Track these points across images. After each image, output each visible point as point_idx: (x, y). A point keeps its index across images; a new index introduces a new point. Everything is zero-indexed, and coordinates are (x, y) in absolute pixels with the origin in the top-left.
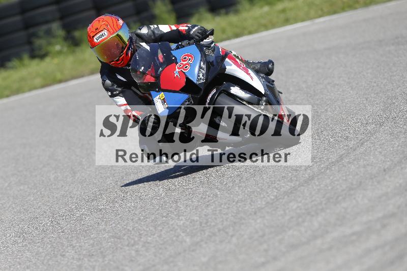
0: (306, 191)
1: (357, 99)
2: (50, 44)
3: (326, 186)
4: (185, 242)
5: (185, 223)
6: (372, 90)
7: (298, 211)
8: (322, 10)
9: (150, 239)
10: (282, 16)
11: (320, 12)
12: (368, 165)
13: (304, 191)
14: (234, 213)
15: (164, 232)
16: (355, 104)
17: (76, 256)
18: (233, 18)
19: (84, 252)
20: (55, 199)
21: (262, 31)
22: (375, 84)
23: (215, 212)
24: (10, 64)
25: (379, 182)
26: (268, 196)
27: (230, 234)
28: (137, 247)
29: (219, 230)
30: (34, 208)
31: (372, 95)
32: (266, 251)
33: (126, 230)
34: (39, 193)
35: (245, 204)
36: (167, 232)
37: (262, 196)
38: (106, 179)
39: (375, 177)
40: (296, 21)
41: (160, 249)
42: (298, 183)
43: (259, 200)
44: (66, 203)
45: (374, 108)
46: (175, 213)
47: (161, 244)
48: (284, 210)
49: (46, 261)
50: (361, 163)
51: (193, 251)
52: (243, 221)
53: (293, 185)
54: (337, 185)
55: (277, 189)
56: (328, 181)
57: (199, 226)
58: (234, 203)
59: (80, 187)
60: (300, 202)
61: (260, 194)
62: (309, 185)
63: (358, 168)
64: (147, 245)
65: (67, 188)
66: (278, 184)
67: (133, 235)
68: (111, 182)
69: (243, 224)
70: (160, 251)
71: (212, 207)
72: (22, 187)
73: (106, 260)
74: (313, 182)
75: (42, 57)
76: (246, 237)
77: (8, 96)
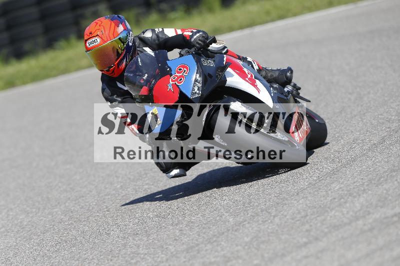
3: (368, 167)
4: (229, 222)
5: (228, 203)
7: (340, 192)
9: (193, 218)
14: (277, 193)
15: (207, 211)
17: (121, 235)
20: (102, 177)
27: (273, 214)
28: (181, 226)
29: (262, 211)
32: (308, 231)
36: (210, 212)
41: (204, 228)
47: (205, 224)
48: (326, 192)
51: (236, 231)
52: (286, 202)
54: (379, 166)
56: (370, 163)
57: (242, 207)
60: (342, 183)
64: (191, 224)
69: (285, 204)
70: (204, 231)
76: (288, 217)
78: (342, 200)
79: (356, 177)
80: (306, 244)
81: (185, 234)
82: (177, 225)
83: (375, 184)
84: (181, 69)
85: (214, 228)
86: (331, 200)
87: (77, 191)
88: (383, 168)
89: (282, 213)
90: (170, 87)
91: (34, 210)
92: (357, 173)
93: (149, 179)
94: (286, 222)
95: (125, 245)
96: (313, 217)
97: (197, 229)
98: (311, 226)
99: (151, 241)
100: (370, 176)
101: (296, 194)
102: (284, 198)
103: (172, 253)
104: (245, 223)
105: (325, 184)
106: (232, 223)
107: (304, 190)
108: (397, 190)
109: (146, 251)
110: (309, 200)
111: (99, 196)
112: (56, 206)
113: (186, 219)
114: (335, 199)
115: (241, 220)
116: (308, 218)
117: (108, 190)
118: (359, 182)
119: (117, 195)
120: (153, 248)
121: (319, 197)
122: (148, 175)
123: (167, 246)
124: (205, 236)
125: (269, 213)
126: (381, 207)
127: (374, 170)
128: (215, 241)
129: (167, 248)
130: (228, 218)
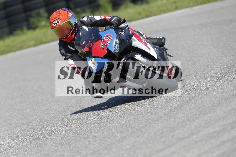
0: (187, 107)
1: (217, 53)
2: (39, 21)
3: (199, 104)
4: (117, 136)
5: (117, 125)
6: (226, 48)
7: (183, 119)
8: (197, 2)
9: (96, 135)
10: (174, 6)
11: (196, 3)
12: (223, 92)
13: (186, 107)
14: (145, 120)
15: (105, 130)
16: (216, 56)
17: (54, 145)
18: (145, 7)
19: (59, 143)
20: (42, 111)
21: (162, 14)
22: (228, 45)
23: (134, 119)
24: (16, 33)
25: (230, 102)
26: (165, 110)
27: (143, 132)
28: (89, 139)
29: (137, 130)
30: (30, 117)
31: (226, 51)
32: (164, 142)
33: (83, 130)
34: (32, 108)
35: (152, 115)
36: (106, 131)
37: (162, 110)
38: (71, 99)
39: (227, 99)
40: (182, 8)
41: (103, 140)
42: (182, 102)
43: (160, 112)
44: (48, 114)
45: (227, 59)
46: (111, 120)
47: (103, 138)
48: (175, 118)
49: (36, 147)
50: (220, 91)
51: (122, 142)
52: (151, 125)
53: (180, 104)
54: (206, 103)
55: (170, 106)
56: (200, 101)
57: (125, 128)
58: (146, 114)
59: (56, 104)
60: (184, 114)
61: (161, 109)
62: (189, 103)
63: (217, 94)
64: (95, 138)
65: (49, 105)
66: (171, 103)
67: (87, 133)
68: (74, 101)
69: (151, 126)
70: (103, 142)
71: (133, 116)
72: (22, 104)
73: (71, 147)
74: (191, 102)
75: (35, 28)
76: (152, 134)
77: (14, 51)
78: (184, 124)
79: (192, 110)
80: (162, 150)
81: (92, 144)
82: (87, 138)
83: (203, 114)
84: (107, 37)
85: (109, 140)
86: (177, 124)
87: (27, 119)
88: (208, 104)
89: (148, 131)
90: (102, 47)
91: (2, 130)
92: (192, 108)
93: (70, 112)
94: (151, 137)
95: (56, 151)
96: (166, 133)
97: (98, 141)
98: (165, 139)
99: (72, 148)
100: (200, 109)
101: (157, 120)
102: (150, 122)
103: (84, 155)
104: (127, 137)
105: (174, 114)
106: (119, 137)
107: (162, 117)
108: (216, 117)
109: (69, 154)
110: (164, 124)
111: (40, 122)
112: (15, 127)
113: (92, 135)
114: (179, 123)
115: (124, 135)
116: (164, 134)
117: (46, 118)
118: (194, 113)
119: (51, 121)
120: (73, 152)
121: (170, 121)
122: (70, 109)
123: (81, 151)
124: (103, 145)
125: (141, 131)
126: (207, 127)
127: (203, 106)
128: (109, 148)
129: (81, 152)
130: (117, 134)
